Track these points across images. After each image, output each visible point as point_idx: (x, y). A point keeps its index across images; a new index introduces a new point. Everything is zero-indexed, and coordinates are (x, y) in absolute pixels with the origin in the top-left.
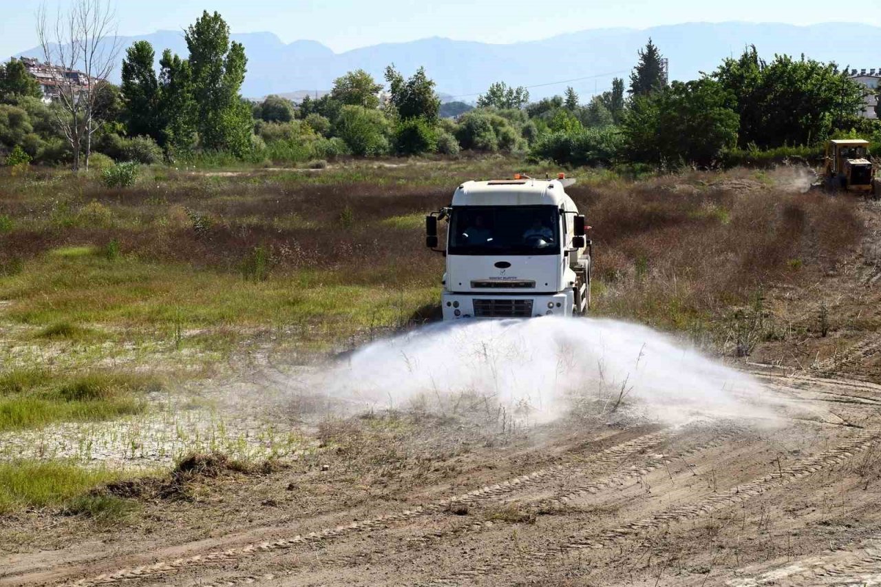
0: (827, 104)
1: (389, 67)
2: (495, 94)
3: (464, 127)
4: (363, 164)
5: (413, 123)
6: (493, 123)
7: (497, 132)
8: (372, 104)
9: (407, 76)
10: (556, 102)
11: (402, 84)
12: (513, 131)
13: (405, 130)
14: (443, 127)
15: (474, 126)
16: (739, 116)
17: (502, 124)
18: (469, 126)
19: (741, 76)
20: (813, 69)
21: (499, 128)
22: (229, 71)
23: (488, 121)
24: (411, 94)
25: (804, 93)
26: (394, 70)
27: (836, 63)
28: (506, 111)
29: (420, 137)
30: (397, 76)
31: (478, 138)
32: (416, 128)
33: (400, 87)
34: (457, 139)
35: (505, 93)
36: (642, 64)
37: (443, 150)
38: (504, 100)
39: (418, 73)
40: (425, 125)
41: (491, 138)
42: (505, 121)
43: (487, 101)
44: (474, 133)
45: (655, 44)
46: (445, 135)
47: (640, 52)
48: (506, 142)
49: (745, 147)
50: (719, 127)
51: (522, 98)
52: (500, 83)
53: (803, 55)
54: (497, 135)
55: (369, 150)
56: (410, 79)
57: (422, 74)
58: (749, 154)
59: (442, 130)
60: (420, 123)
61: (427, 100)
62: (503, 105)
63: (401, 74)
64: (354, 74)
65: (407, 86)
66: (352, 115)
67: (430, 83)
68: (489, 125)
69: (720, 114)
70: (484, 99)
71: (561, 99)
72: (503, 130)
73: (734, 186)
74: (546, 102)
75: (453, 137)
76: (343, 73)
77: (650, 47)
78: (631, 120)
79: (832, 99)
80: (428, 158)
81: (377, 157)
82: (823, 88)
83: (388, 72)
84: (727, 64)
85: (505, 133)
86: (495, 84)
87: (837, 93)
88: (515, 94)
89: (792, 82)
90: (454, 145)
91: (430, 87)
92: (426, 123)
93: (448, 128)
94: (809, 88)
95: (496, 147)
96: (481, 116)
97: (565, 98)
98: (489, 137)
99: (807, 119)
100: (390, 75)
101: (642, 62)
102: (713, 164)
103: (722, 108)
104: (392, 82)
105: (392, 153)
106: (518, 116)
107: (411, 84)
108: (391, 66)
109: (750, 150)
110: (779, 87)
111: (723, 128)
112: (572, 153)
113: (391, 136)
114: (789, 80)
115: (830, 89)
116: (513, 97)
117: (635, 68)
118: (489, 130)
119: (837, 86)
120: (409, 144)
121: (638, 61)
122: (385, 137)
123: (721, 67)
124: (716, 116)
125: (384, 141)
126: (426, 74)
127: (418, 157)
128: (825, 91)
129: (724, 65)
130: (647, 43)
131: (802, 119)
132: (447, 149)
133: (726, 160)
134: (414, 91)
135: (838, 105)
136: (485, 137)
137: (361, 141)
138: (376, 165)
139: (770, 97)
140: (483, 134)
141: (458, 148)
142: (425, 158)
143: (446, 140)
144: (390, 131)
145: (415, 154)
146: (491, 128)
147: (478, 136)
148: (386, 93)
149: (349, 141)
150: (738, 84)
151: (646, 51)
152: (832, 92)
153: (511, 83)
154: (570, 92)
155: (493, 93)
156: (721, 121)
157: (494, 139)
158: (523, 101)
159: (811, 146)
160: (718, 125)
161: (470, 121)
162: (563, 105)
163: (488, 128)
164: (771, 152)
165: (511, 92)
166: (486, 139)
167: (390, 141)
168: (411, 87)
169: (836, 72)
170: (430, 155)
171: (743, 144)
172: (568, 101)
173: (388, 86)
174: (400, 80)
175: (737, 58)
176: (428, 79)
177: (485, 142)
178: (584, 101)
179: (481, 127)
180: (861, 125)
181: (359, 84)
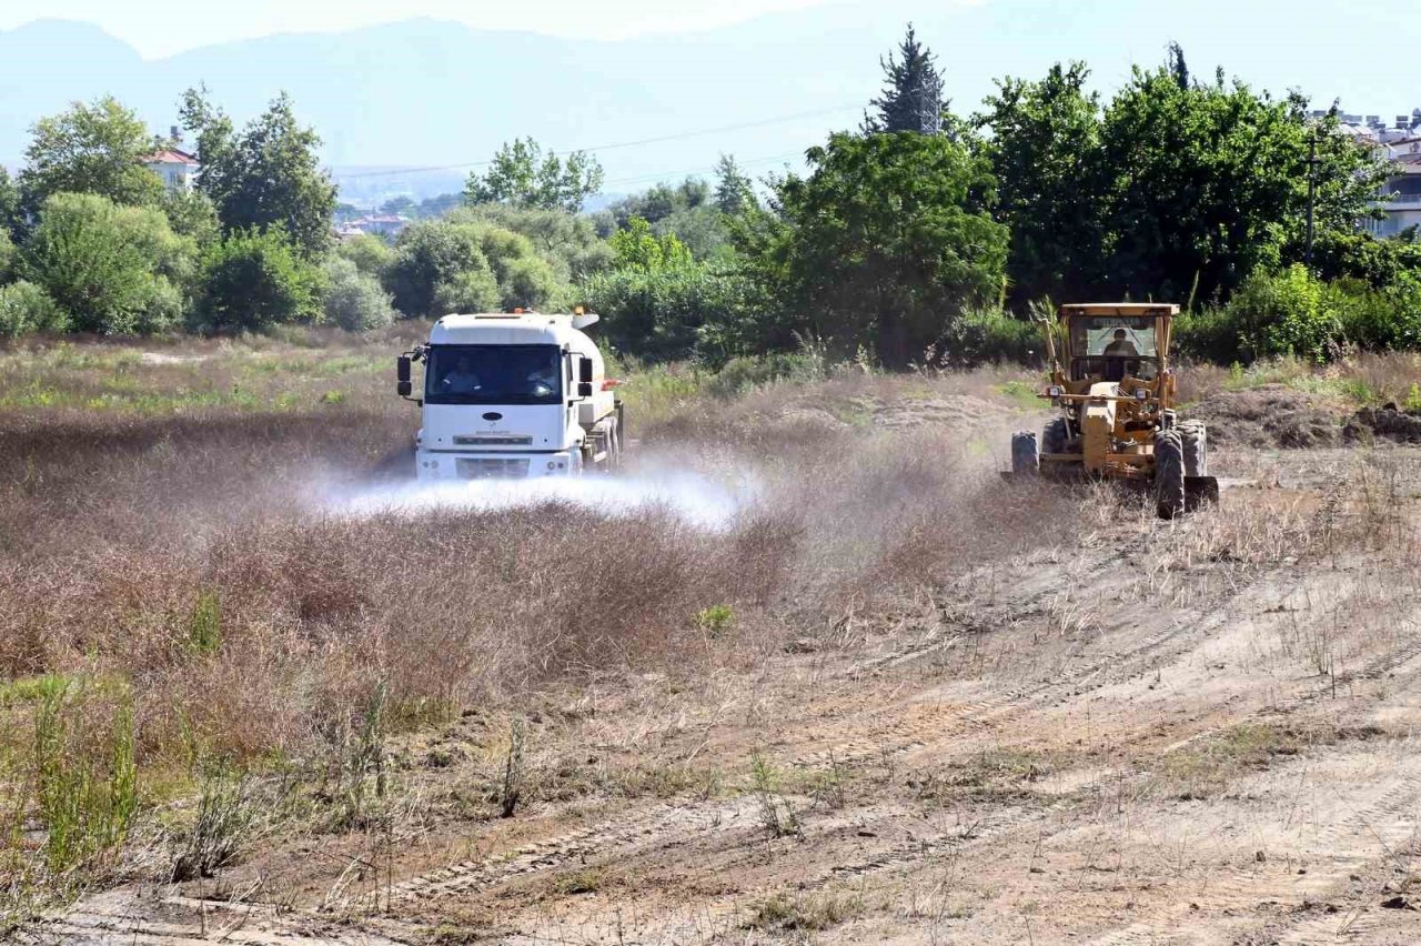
0: (1271, 201)
1: (192, 92)
2: (509, 169)
3: (410, 256)
5: (249, 244)
6: (487, 248)
7: (500, 271)
8: (136, 189)
10: (690, 194)
11: (228, 139)
12: (545, 268)
13: (227, 263)
14: (351, 257)
15: (436, 253)
16: (1006, 229)
17: (511, 250)
18: (423, 255)
19: (1044, 126)
20: (1237, 107)
21: (507, 261)
23: (474, 240)
24: (255, 166)
25: (1206, 169)
26: (205, 98)
27: (1304, 95)
28: (536, 215)
29: (269, 285)
30: (214, 115)
31: (448, 287)
33: (225, 147)
34: (387, 289)
35: (537, 167)
36: (889, 94)
38: (537, 186)
39: (274, 110)
40: (285, 251)
42: (523, 242)
43: (489, 189)
44: (434, 275)
46: (354, 280)
47: (887, 62)
49: (1022, 314)
50: (952, 258)
51: (583, 181)
52: (523, 140)
53: (1219, 73)
54: (500, 279)
56: (250, 126)
57: (285, 112)
58: (1033, 331)
59: (349, 265)
60: (271, 247)
61: (296, 184)
62: (532, 199)
63: (226, 113)
64: (89, 109)
65: (244, 145)
67: (306, 138)
68: (476, 252)
69: (950, 225)
70: (483, 184)
71: (704, 185)
72: (515, 265)
73: (932, 413)
74: (664, 193)
75: (377, 284)
76: (56, 107)
77: (910, 50)
78: (760, 239)
79: (1284, 184)
80: (291, 340)
81: (144, 333)
82: (1262, 159)
83: (190, 104)
84: (1006, 92)
85: (520, 276)
86: (511, 145)
87: (1296, 171)
88: (563, 172)
89: (1175, 143)
91: (308, 148)
92: (289, 246)
93: (364, 262)
94: (1220, 157)
96: (455, 227)
98: (478, 285)
99: (1217, 239)
100: (193, 112)
101: (893, 88)
102: (929, 356)
103: (958, 209)
104: (200, 132)
105: (189, 327)
106: (570, 229)
107: (256, 139)
108: (198, 89)
109: (1035, 319)
111: (963, 263)
112: (657, 329)
113: (188, 281)
114: (1170, 137)
115: (1277, 161)
116: (560, 178)
117: (874, 103)
118: (476, 266)
119: (1296, 153)
122: (172, 282)
123: (989, 100)
124: (941, 231)
125: (169, 293)
126: (294, 112)
127: (261, 337)
128: (1267, 165)
129: (1000, 96)
130: (904, 40)
131: (1203, 239)
132: (359, 316)
133: (975, 344)
134: (262, 157)
135: (1302, 202)
136: (465, 283)
137: (96, 291)
139: (1124, 181)
140: (459, 276)
141: (388, 314)
142: (283, 338)
143: (353, 295)
144: (185, 265)
145: (255, 327)
146: (483, 260)
147: (450, 280)
149: (61, 293)
150: (1034, 147)
151: (900, 60)
152: (1284, 168)
153: (552, 143)
154: (727, 166)
155: (507, 168)
156: (957, 244)
157: (491, 292)
158: (587, 189)
159: (1197, 310)
160: (951, 252)
161: (425, 241)
162: (709, 201)
163: (475, 260)
165: (553, 167)
166: (469, 290)
167: (186, 295)
168: (253, 146)
169: (1298, 118)
170: (301, 331)
171: (1017, 303)
172: (723, 192)
173: (188, 142)
174: (223, 128)
176: (301, 127)
177: (466, 296)
179: (455, 258)
180: (1361, 256)
181: (102, 135)
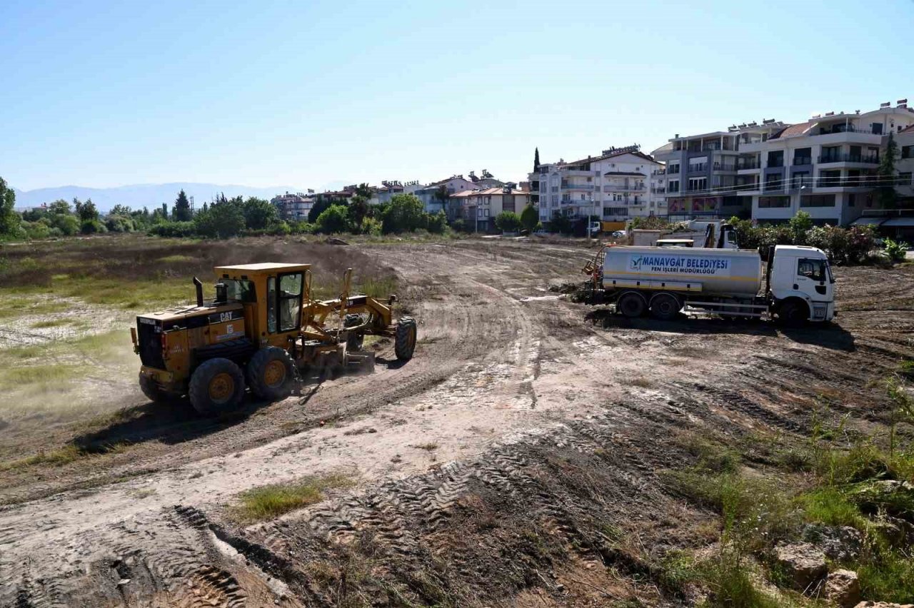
1: (75, 198)
2: (117, 209)
3: (108, 222)
4: (68, 239)
5: (88, 221)
6: (121, 220)
7: (123, 224)
8: (69, 213)
9: (83, 202)
10: (140, 212)
12: (129, 223)
13: (86, 224)
14: (102, 223)
15: (113, 222)
18: (110, 222)
21: (123, 222)
22: (8, 201)
23: (117, 219)
24: (85, 209)
26: (77, 199)
28: (123, 215)
29: (92, 227)
30: (79, 202)
32: (91, 223)
33: (80, 207)
34: (107, 227)
35: (121, 208)
37: (102, 232)
38: (121, 211)
39: (88, 201)
40: (94, 222)
41: (120, 226)
42: (124, 219)
43: (114, 212)
44: (113, 225)
45: (184, 191)
46: (102, 226)
48: (127, 228)
49: (248, 229)
55: (73, 232)
57: (90, 202)
60: (91, 221)
61: (93, 212)
62: (121, 213)
64: (59, 201)
66: (62, 218)
67: (94, 205)
72: (125, 223)
74: (137, 212)
75: (105, 226)
81: (76, 235)
85: (126, 225)
88: (125, 209)
89: (256, 206)
90: (105, 229)
95: (123, 230)
96: (113, 218)
97: (143, 210)
100: (75, 201)
104: (76, 204)
105: (81, 234)
106: (129, 217)
107: (85, 205)
110: (252, 208)
113: (80, 226)
118: (119, 224)
120: (88, 229)
121: (178, 197)
122: (78, 227)
125: (78, 229)
127: (92, 235)
130: (181, 190)
134: (86, 207)
137: (68, 228)
138: (75, 238)
140: (117, 225)
141: (108, 231)
142: (94, 235)
143: (103, 228)
144: (79, 224)
145: (91, 233)
146: (120, 222)
147: (115, 226)
148: (73, 209)
149: (62, 229)
153: (124, 205)
154: (145, 208)
155: (116, 208)
157: (122, 227)
161: (110, 220)
164: (258, 231)
165: (123, 208)
167: (80, 228)
170: (98, 233)
172: (145, 212)
173: (75, 206)
174: (80, 204)
175: (236, 198)
176: (92, 203)
177: (119, 228)
178: (151, 211)
179: (116, 222)
181: (62, 205)
